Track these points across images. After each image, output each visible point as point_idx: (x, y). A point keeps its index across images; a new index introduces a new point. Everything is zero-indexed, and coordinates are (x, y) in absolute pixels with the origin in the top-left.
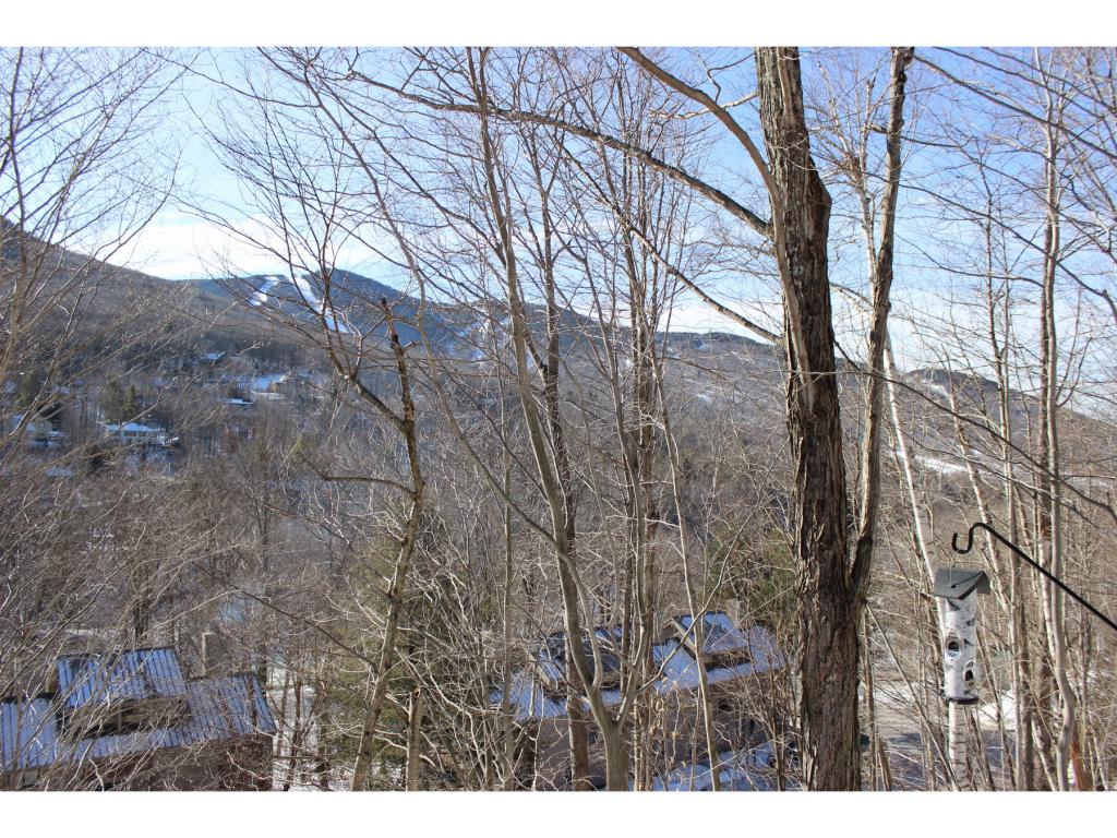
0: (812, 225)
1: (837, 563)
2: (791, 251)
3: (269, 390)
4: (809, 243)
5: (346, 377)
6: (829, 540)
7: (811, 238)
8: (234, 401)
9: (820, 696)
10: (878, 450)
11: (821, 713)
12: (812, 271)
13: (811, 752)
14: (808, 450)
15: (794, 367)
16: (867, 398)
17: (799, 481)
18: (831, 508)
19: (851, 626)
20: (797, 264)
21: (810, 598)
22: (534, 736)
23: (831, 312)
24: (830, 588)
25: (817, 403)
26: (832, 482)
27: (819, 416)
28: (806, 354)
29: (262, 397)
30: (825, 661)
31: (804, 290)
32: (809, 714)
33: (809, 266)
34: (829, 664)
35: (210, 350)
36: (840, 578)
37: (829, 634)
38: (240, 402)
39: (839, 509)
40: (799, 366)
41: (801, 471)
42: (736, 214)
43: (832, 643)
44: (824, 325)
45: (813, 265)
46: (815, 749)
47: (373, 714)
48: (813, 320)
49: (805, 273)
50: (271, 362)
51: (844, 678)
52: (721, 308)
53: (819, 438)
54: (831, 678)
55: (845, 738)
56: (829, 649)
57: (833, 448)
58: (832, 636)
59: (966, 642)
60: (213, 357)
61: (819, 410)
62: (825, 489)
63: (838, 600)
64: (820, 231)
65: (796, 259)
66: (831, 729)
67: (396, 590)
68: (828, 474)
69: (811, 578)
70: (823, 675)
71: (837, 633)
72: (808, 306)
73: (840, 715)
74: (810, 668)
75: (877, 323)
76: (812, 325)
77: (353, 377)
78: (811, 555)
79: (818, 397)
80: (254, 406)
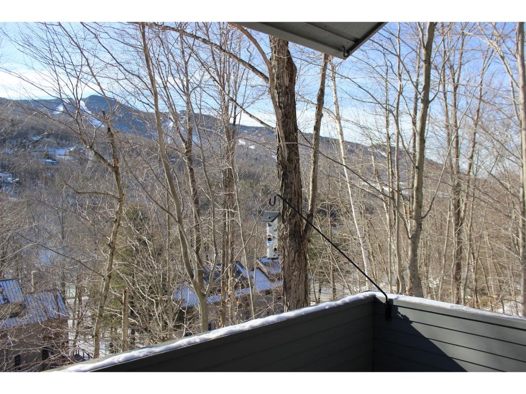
0: (288, 79)
1: (297, 225)
2: (279, 91)
3: (65, 155)
4: (287, 88)
5: (88, 147)
6: (293, 216)
7: (287, 85)
8: (48, 160)
9: (290, 281)
10: (316, 177)
11: (291, 288)
12: (288, 100)
13: (287, 305)
14: (285, 177)
15: (279, 142)
16: (312, 155)
17: (281, 190)
18: (294, 202)
19: (303, 251)
20: (281, 96)
21: (286, 240)
22: (185, 310)
23: (296, 117)
24: (294, 235)
25: (289, 157)
26: (295, 190)
27: (290, 163)
28: (284, 136)
29: (62, 158)
30: (292, 266)
31: (284, 108)
32: (286, 290)
33: (286, 98)
34: (293, 268)
35: (34, 135)
36: (298, 231)
37: (293, 255)
38: (51, 161)
39: (298, 202)
40: (281, 141)
41: (282, 186)
42: (257, 74)
43: (294, 258)
44: (293, 123)
45: (288, 97)
46: (288, 303)
47: (103, 298)
48: (288, 121)
49: (284, 100)
50: (66, 141)
51: (300, 273)
52: (251, 116)
53: (289, 172)
54: (294, 273)
55: (300, 298)
56: (294, 261)
57: (296, 176)
58: (295, 256)
59: (274, 237)
60: (35, 139)
61: (290, 160)
62: (292, 194)
63: (297, 240)
64: (292, 82)
65: (281, 94)
66: (295, 295)
67: (112, 243)
68: (293, 187)
69: (286, 231)
70: (291, 272)
71: (296, 255)
72: (286, 115)
73: (299, 289)
74: (286, 269)
75: (316, 122)
76: (287, 123)
77: (91, 147)
78: (286, 222)
79: (289, 154)
80: (58, 163)
